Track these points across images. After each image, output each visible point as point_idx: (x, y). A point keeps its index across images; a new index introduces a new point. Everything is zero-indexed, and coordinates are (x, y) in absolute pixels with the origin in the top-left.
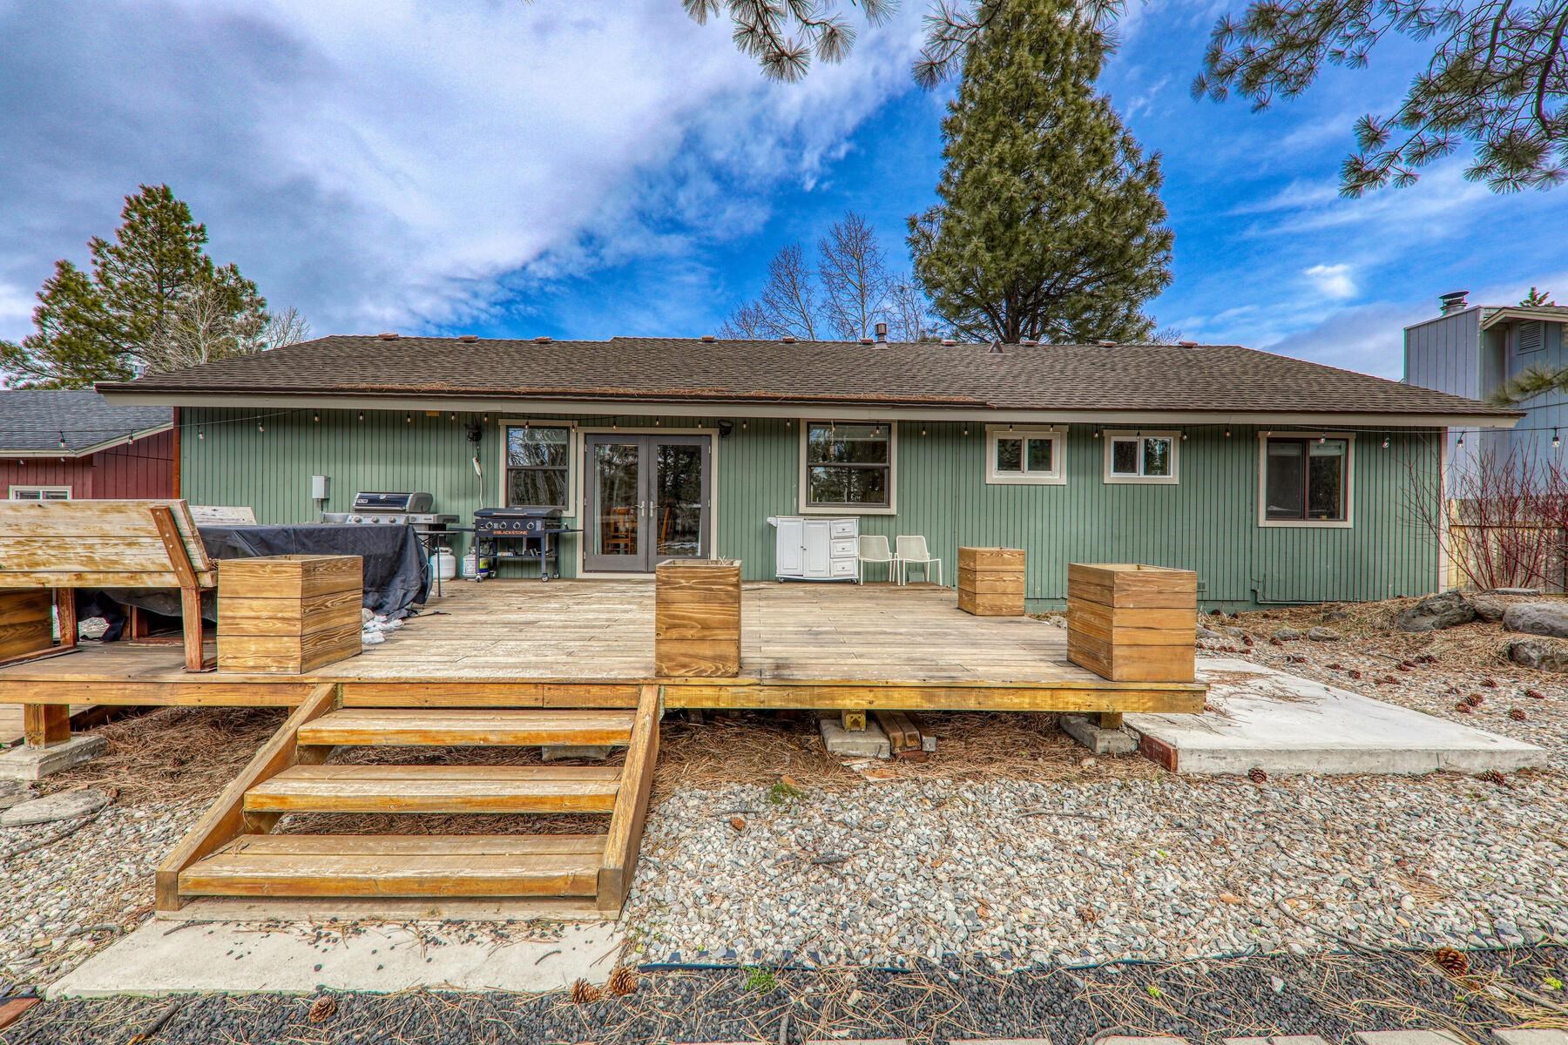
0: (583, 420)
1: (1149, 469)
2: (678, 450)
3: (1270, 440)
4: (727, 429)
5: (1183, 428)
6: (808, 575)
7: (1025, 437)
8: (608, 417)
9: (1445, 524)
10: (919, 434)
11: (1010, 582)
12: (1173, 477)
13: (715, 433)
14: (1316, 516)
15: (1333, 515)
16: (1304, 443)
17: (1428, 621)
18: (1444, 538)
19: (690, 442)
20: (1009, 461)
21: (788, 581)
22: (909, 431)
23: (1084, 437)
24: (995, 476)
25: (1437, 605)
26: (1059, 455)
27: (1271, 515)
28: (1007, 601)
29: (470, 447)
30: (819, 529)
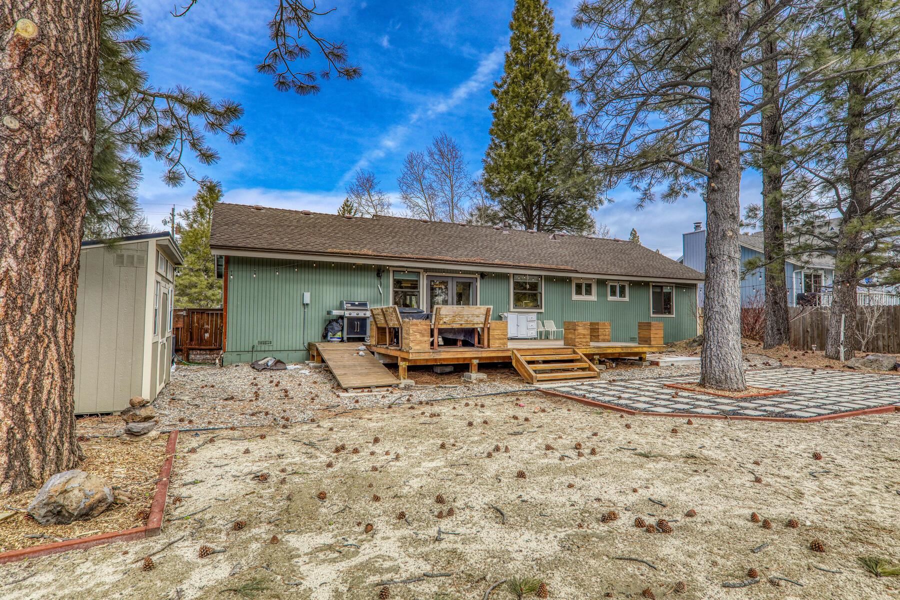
0: (426, 270)
1: (621, 296)
2: (463, 283)
3: (653, 286)
4: (483, 275)
5: (630, 282)
6: (520, 336)
7: (584, 282)
8: (436, 269)
9: (698, 315)
10: (552, 281)
11: (607, 332)
12: (627, 299)
13: (478, 277)
14: (665, 313)
15: (670, 313)
16: (661, 287)
17: (696, 344)
18: (698, 319)
19: (468, 281)
20: (579, 292)
21: (512, 339)
22: (549, 279)
23: (601, 283)
24: (575, 297)
25: (697, 339)
26: (594, 289)
27: (654, 313)
28: (607, 337)
29: (376, 281)
30: (523, 317)
